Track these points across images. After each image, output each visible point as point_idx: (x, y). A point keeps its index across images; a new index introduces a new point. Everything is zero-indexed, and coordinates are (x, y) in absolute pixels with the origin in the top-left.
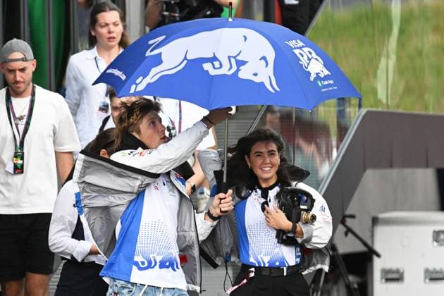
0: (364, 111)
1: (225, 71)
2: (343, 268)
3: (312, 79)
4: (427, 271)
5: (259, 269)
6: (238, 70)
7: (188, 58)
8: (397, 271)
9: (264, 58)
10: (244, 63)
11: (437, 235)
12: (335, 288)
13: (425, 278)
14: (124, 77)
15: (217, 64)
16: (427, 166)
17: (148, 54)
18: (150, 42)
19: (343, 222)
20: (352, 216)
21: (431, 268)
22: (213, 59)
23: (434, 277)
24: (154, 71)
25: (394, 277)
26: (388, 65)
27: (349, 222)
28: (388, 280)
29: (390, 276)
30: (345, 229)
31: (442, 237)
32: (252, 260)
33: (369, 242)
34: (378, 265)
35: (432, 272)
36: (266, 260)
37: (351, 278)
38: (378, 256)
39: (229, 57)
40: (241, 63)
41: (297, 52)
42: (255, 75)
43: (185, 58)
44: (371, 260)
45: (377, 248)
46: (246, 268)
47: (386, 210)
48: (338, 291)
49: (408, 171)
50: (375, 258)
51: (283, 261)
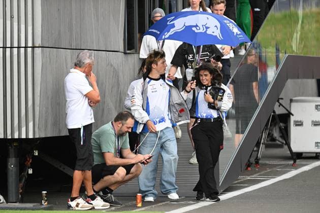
0: (287, 55)
1: (201, 31)
2: (278, 120)
3: (235, 34)
4: (313, 121)
5: (202, 119)
6: (206, 30)
7: (186, 25)
8: (301, 121)
9: (216, 26)
10: (209, 28)
11: (317, 107)
12: (274, 128)
13: (312, 124)
14: (159, 33)
15: (198, 28)
16: (313, 78)
17: (168, 23)
18: (168, 19)
19: (278, 101)
20: (282, 99)
21: (314, 120)
22: (196, 26)
23: (316, 124)
24: (172, 30)
25: (299, 124)
26: (297, 36)
27: (281, 101)
28: (296, 125)
29: (297, 123)
30: (279, 104)
31: (319, 107)
32: (199, 115)
33: (289, 110)
34: (293, 119)
35: (315, 122)
36: (204, 115)
37: (281, 124)
38: (293, 115)
39: (203, 26)
40: (207, 28)
41: (228, 24)
42: (213, 32)
43: (184, 25)
44: (290, 117)
45: (292, 112)
46: (197, 118)
47: (296, 97)
48: (276, 129)
49: (305, 80)
50: (291, 116)
51: (211, 116)
